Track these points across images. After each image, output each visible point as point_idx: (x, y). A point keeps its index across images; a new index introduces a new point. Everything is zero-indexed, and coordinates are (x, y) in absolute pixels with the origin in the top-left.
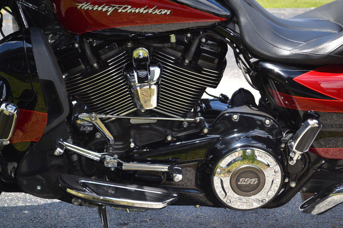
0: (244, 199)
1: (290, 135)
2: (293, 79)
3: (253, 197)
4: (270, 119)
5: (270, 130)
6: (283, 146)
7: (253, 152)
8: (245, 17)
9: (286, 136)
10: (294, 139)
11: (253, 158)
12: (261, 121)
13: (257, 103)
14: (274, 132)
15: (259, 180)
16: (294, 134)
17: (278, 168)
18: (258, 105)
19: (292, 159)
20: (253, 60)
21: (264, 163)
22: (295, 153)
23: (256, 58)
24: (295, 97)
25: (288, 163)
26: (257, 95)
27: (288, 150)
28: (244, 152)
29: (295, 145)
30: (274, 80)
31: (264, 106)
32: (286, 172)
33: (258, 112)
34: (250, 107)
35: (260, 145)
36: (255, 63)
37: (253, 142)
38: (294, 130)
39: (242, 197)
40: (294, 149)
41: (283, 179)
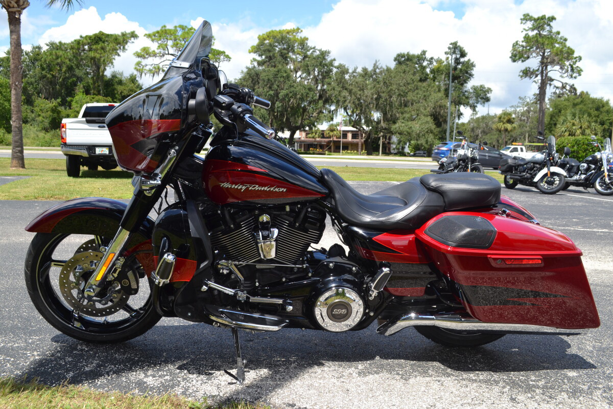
0: (337, 324)
1: (370, 278)
2: (372, 239)
3: (343, 323)
4: (356, 267)
5: (355, 275)
6: (365, 286)
7: (343, 290)
8: (339, 194)
9: (367, 279)
10: (373, 281)
11: (343, 294)
12: (349, 268)
13: (347, 254)
14: (358, 276)
15: (348, 311)
16: (373, 278)
17: (361, 302)
18: (347, 256)
19: (371, 295)
20: (344, 225)
21: (351, 299)
22: (373, 291)
23: (346, 223)
24: (373, 252)
25: (368, 298)
26: (347, 249)
27: (368, 289)
28: (337, 290)
29: (373, 285)
30: (359, 239)
31: (352, 257)
32: (367, 304)
33: (347, 262)
34: (342, 258)
35: (348, 285)
36: (345, 226)
37: (345, 283)
38: (373, 275)
39: (335, 323)
40: (373, 289)
41: (365, 310)
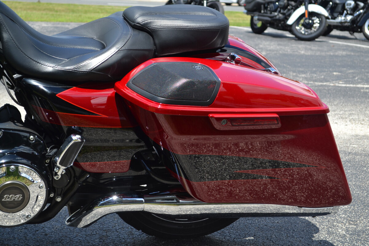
0: (10, 215)
1: (55, 150)
2: (57, 95)
3: (18, 214)
4: (34, 135)
5: (34, 146)
6: (48, 161)
7: (17, 168)
8: (7, 33)
9: (50, 152)
10: (58, 154)
11: (16, 174)
12: (26, 137)
13: (23, 119)
14: (39, 148)
15: (23, 196)
16: (58, 149)
17: (42, 184)
18: (24, 122)
19: (56, 174)
20: (16, 76)
21: (28, 180)
22: (59, 168)
23: (19, 74)
24: (59, 114)
25: (53, 178)
26: (23, 112)
27: (53, 164)
28: (8, 168)
29: (59, 160)
30: (38, 96)
31: (29, 122)
32: (51, 186)
33: (22, 128)
34: (14, 123)
35: (24, 161)
36: (18, 78)
37: (18, 158)
38: (58, 145)
39: (7, 214)
40: (58, 164)
41: (48, 193)
